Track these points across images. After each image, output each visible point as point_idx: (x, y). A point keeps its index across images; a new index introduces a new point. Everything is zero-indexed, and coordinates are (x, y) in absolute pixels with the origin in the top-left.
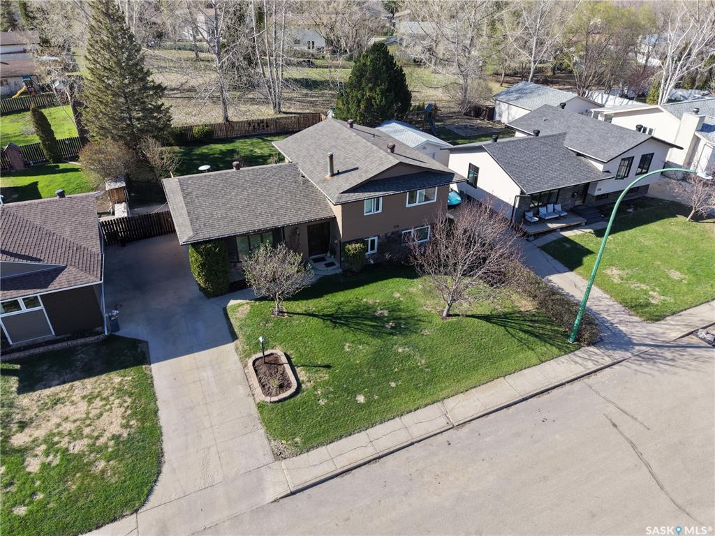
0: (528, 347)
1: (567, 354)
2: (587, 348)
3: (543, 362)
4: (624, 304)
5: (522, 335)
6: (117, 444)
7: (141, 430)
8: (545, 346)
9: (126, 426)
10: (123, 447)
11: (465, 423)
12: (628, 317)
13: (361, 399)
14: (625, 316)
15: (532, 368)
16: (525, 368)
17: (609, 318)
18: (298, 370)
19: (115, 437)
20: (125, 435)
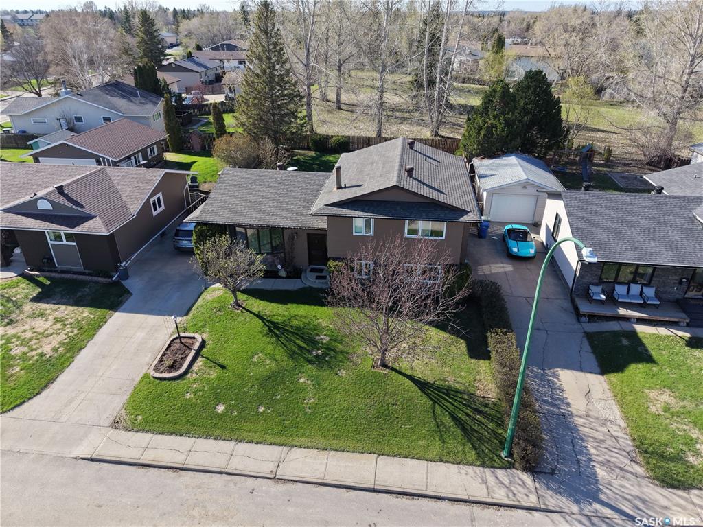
0: (441, 436)
1: (483, 467)
2: (519, 472)
3: (441, 461)
4: (638, 443)
5: (447, 420)
6: (38, 360)
7: (60, 357)
8: (464, 444)
9: (55, 350)
10: (38, 364)
11: (288, 480)
12: (627, 462)
13: (221, 408)
14: (623, 459)
15: (421, 461)
16: (412, 458)
17: (592, 451)
18: (199, 360)
19: (41, 355)
20: (48, 356)
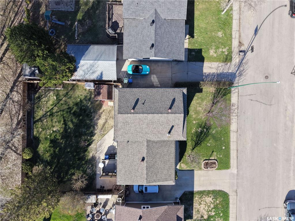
1: (231, 93)
4: (223, 62)
6: (214, 199)
7: (212, 194)
8: (227, 96)
9: (211, 197)
10: (215, 198)
11: (237, 129)
12: (227, 65)
13: (224, 148)
17: (226, 71)
18: (211, 158)
19: (213, 199)
20: (213, 197)
